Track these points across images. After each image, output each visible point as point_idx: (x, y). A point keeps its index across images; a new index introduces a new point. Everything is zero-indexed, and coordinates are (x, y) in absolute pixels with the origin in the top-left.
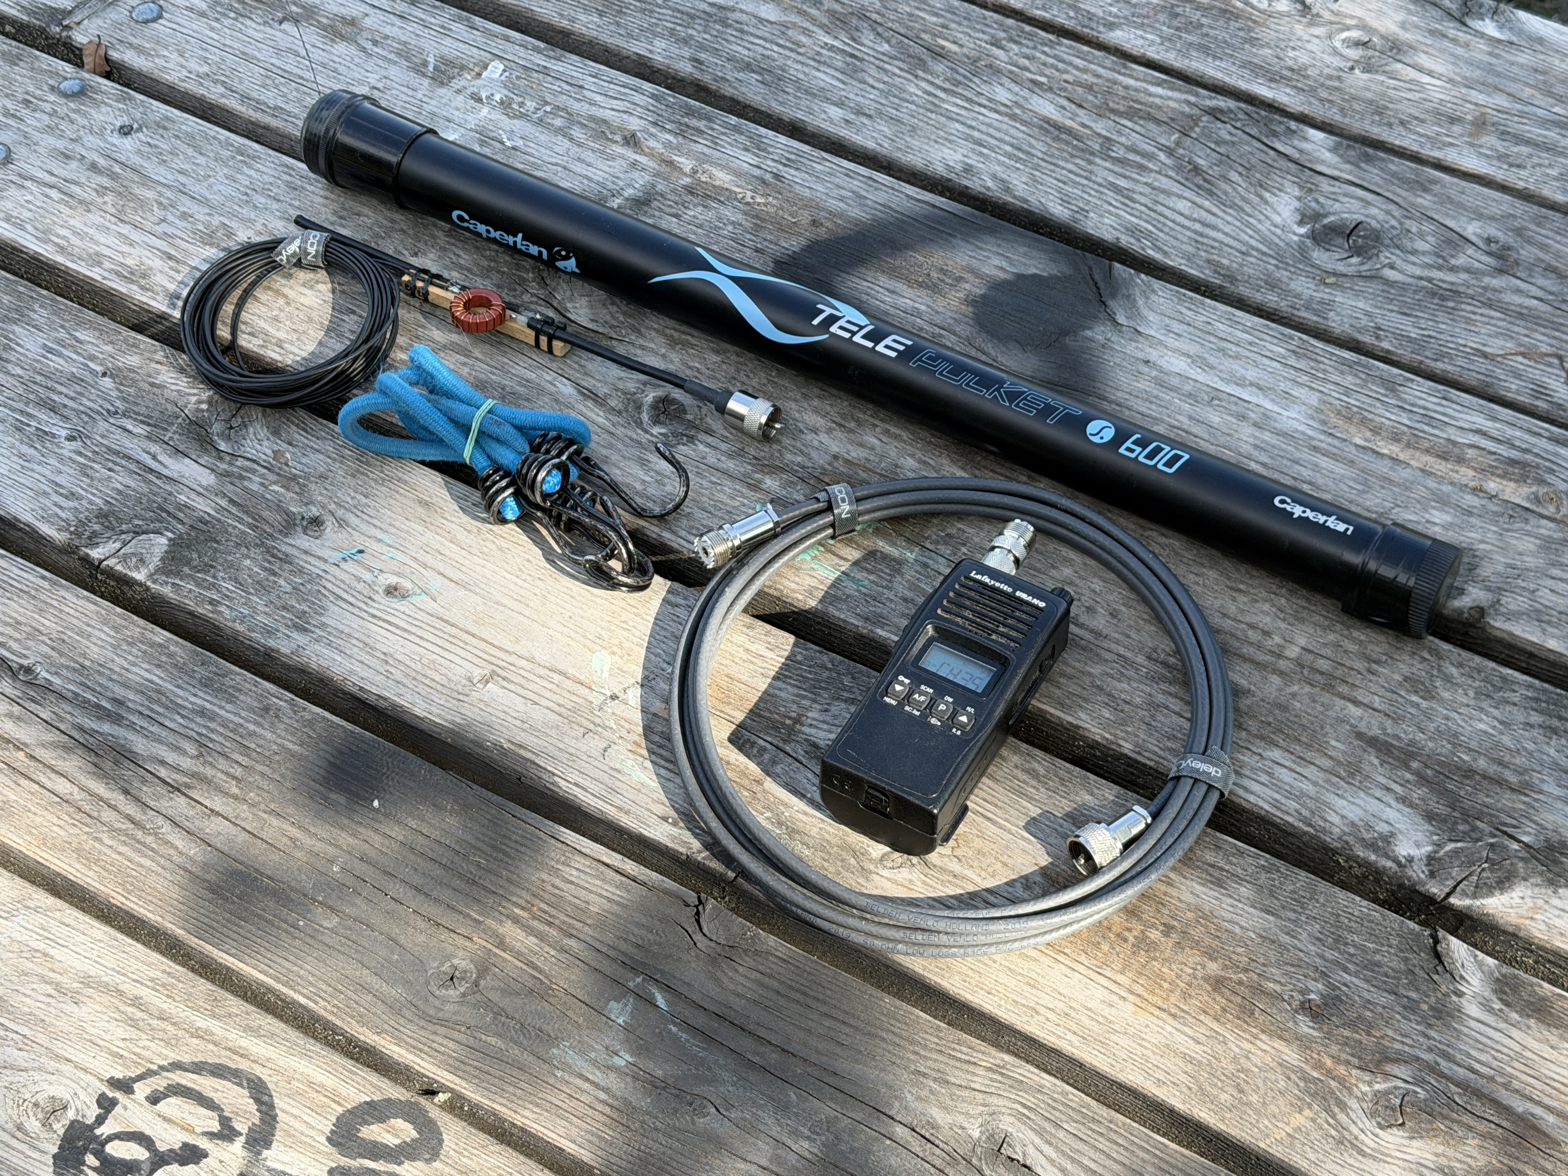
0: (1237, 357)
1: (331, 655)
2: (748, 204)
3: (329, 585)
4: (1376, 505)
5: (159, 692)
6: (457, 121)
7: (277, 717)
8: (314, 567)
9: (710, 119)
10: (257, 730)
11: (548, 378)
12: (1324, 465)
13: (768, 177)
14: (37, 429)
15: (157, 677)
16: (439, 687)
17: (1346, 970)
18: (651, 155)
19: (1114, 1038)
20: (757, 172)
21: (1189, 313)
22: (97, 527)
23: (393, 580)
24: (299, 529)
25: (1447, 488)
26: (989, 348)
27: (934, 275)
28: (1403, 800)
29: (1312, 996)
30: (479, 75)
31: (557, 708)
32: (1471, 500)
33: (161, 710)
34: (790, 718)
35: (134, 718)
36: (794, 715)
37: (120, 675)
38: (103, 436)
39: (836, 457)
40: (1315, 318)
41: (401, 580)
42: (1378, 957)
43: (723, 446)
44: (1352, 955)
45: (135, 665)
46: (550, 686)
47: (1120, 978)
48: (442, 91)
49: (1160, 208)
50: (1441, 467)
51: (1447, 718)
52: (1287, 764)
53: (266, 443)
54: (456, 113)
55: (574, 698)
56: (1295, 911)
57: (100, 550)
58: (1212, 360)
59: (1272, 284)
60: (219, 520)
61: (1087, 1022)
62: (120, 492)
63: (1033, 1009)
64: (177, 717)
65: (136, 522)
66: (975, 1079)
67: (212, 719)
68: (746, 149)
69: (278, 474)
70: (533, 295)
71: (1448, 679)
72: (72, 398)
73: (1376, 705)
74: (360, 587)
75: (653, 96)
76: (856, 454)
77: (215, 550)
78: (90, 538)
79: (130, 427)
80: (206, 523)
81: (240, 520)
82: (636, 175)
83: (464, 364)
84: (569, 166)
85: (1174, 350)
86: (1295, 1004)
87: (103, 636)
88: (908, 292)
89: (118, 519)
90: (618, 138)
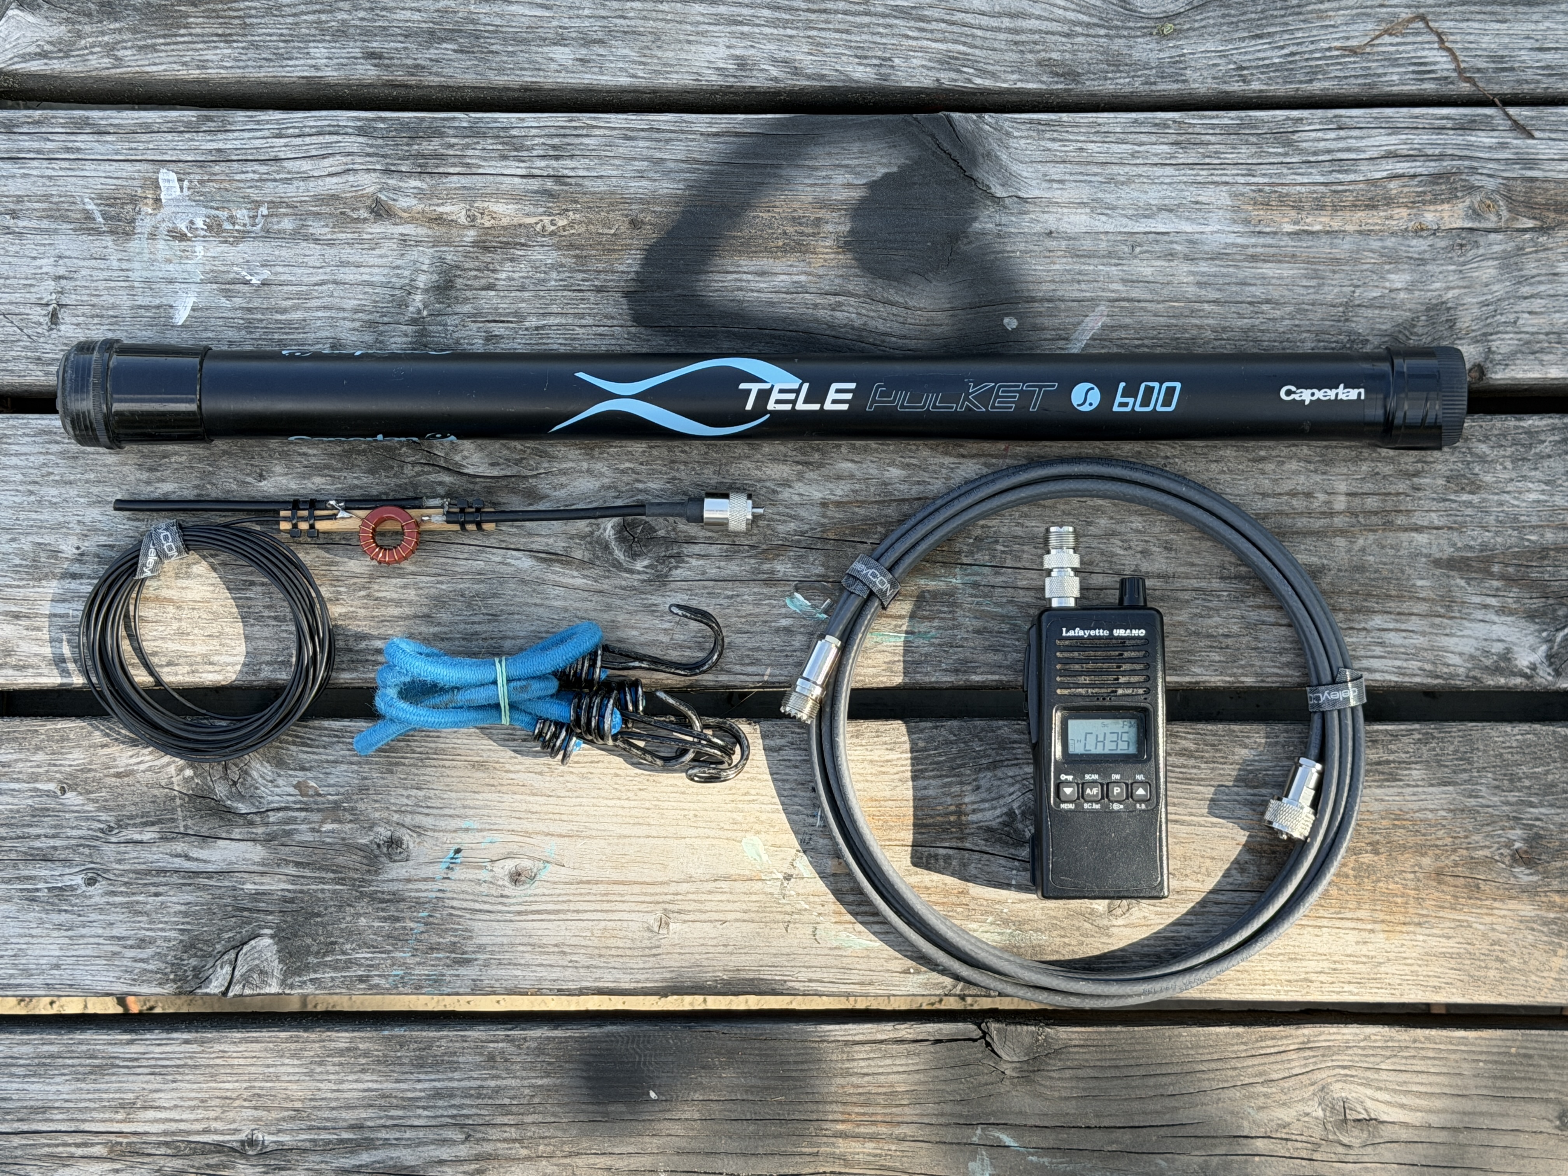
0: (1129, 181)
1: (509, 972)
2: (552, 234)
3: (455, 903)
4: (1337, 296)
5: (384, 1096)
6: (180, 276)
7: (506, 1060)
8: (428, 889)
9: (439, 133)
10: (499, 1083)
11: (498, 559)
12: (1270, 273)
13: (549, 184)
14: (49, 889)
15: (371, 1082)
16: (628, 952)
17: (1531, 805)
18: (412, 220)
19: (1382, 969)
20: (535, 184)
21: (1056, 146)
22: (194, 962)
23: (510, 865)
24: (383, 859)
25: (1391, 242)
26: (892, 295)
27: (790, 230)
28: (1502, 611)
29: (1517, 845)
30: (158, 200)
31: (746, 916)
32: (1419, 245)
33: (400, 1113)
34: (952, 813)
35: (383, 1134)
36: (953, 808)
37: (337, 1099)
38: (119, 862)
39: (824, 505)
40: (1176, 86)
41: (517, 861)
42: (1550, 777)
43: (714, 550)
44: (1529, 788)
45: (342, 1082)
46: (724, 897)
47: (1360, 914)
48: (134, 245)
49: (958, 16)
50: (1374, 219)
51: (1501, 504)
52: (1391, 626)
53: (280, 782)
54: (170, 267)
55: (754, 898)
56: (1465, 771)
57: (215, 983)
58: (1110, 198)
59: (1116, 63)
60: (302, 891)
61: (1354, 967)
62: (186, 914)
63: (1306, 980)
64: (420, 1111)
65: (226, 936)
66: (1293, 1064)
67: (452, 1096)
68: (505, 158)
69: (319, 810)
70: (414, 464)
71: (1483, 459)
72: (54, 836)
73: (1437, 523)
74: (484, 889)
75: (361, 131)
76: (841, 490)
77: (324, 925)
78: (196, 976)
79: (137, 837)
80: (292, 901)
81: (322, 880)
82: (414, 254)
83: (405, 586)
84: (340, 277)
85: (1070, 204)
86: (1507, 860)
87: (291, 1070)
88: (778, 265)
89: (206, 942)
90: (364, 214)
